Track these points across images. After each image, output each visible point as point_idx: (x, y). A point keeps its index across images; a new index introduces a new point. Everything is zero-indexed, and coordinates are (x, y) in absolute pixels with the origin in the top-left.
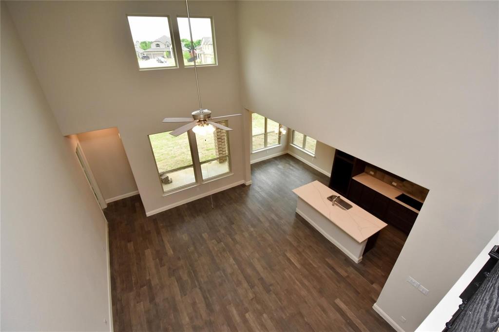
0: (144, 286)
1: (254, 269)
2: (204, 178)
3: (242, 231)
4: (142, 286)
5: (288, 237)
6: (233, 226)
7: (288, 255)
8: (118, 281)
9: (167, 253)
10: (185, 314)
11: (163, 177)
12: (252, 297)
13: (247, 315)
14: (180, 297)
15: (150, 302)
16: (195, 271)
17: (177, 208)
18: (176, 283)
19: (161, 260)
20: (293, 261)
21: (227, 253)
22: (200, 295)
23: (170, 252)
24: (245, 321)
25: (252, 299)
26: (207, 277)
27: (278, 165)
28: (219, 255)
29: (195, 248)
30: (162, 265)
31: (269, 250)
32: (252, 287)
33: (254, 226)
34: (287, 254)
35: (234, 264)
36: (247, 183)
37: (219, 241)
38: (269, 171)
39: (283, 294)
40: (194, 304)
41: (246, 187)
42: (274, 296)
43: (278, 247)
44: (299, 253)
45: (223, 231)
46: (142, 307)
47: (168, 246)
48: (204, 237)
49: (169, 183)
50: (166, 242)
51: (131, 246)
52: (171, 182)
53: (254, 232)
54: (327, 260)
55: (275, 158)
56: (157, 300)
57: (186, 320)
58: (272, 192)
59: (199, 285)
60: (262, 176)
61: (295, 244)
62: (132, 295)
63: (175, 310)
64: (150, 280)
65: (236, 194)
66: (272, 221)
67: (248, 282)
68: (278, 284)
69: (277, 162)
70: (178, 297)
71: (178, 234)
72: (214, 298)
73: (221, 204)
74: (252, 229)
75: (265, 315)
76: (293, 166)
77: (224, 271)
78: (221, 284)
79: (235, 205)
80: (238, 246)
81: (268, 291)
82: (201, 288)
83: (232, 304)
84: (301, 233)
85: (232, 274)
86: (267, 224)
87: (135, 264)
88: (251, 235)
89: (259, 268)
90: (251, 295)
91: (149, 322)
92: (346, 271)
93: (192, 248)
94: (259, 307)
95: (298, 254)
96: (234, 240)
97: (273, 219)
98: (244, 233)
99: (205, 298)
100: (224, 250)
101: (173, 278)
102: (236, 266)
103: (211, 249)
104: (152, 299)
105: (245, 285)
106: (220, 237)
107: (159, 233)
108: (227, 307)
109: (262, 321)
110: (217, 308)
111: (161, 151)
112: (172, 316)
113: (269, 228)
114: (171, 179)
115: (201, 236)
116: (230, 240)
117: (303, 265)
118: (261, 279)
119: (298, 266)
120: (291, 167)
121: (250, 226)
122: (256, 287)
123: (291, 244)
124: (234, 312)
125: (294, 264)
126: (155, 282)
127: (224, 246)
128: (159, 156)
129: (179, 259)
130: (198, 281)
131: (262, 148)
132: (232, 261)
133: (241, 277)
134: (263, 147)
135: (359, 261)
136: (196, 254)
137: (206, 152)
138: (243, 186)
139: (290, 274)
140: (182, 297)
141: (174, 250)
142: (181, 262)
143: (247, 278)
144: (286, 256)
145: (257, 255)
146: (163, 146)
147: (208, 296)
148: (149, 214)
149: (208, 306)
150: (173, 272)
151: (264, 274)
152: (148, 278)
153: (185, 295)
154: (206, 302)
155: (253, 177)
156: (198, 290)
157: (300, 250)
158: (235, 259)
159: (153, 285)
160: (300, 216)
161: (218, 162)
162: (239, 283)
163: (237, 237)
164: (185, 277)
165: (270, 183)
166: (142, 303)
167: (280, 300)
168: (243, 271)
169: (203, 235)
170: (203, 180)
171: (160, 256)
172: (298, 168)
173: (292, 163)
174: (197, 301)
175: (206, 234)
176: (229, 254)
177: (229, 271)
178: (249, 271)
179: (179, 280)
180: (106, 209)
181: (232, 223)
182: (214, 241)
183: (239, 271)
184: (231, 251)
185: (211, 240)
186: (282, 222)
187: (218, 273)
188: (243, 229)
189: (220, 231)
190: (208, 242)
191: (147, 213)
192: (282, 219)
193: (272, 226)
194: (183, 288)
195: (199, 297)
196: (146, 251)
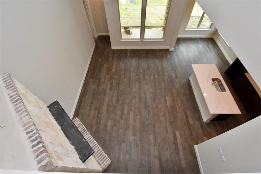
0: (98, 79)
1: (146, 96)
2: (145, 37)
3: (151, 75)
4: (97, 79)
5: (173, 90)
6: (148, 71)
7: (167, 98)
8: (90, 72)
9: (112, 70)
10: (107, 98)
11: (127, 30)
12: (137, 107)
13: (131, 112)
14: (108, 91)
15: (97, 86)
16: (119, 83)
17: (126, 50)
18: (110, 84)
19: (109, 71)
20: (167, 102)
21: (137, 82)
22: (117, 94)
23: (114, 70)
24: (128, 114)
25: (136, 108)
26: (123, 88)
27: (200, 44)
28: (133, 81)
29: (125, 73)
30: (108, 74)
31: (159, 91)
32: (140, 103)
33: (159, 75)
34: (166, 97)
35: (138, 89)
36: (171, 49)
37: (137, 75)
38: (190, 46)
39: (152, 113)
40: (112, 96)
41: (169, 52)
42: (147, 111)
43: (164, 92)
44: (174, 100)
45: (141, 71)
46: (94, 87)
47: (114, 67)
48: (131, 70)
49: (130, 34)
50: (114, 64)
51: (100, 60)
52: (131, 34)
53: (157, 79)
54: (187, 111)
55: (201, 39)
56: (100, 87)
57: (106, 100)
58: (183, 60)
59: (118, 90)
60: (183, 48)
61: (175, 94)
62: (92, 80)
63: (105, 94)
64: (101, 78)
65: (160, 54)
66: (170, 77)
67: (139, 100)
68: (153, 108)
69: (200, 42)
70: (108, 90)
71: (121, 63)
72: (121, 98)
73: (149, 56)
74: (157, 76)
75: (138, 117)
76: (209, 48)
77: (132, 89)
78: (127, 94)
79: (156, 60)
80: (144, 81)
81: (146, 108)
82: (118, 91)
83: (127, 105)
84: (182, 91)
85: (134, 93)
86: (166, 78)
87: (98, 69)
88: (154, 79)
89: (148, 96)
90: (137, 106)
91: (94, 94)
92: (194, 122)
93: (123, 73)
94: (137, 112)
95: (173, 100)
96: (144, 78)
97: (172, 76)
98: (151, 77)
99: (118, 96)
100: (137, 80)
101: (109, 82)
102: (138, 90)
103: (131, 77)
104: (98, 86)
105: (137, 100)
106: (138, 73)
107: (113, 59)
108: (125, 105)
109: (135, 118)
110: (120, 102)
111: (135, 13)
112: (102, 96)
113: (166, 80)
114: (132, 32)
115: (130, 69)
116: (143, 77)
117: (171, 107)
118: (146, 102)
119: (169, 106)
120: (208, 49)
121: (156, 74)
122: (141, 104)
123: (172, 93)
124: (126, 108)
125: (167, 104)
126: (102, 79)
127: (138, 78)
128: (133, 16)
129: (116, 74)
131: (194, 28)
132: (137, 87)
133: (137, 96)
134: (196, 27)
135: (206, 122)
136: (123, 76)
137: (160, 20)
138: (168, 50)
139: (162, 107)
140: (109, 91)
141: (116, 70)
142: (116, 77)
143: (140, 98)
144: (166, 98)
145: (151, 90)
146: (137, 10)
147: (119, 96)
148: (113, 47)
149: (117, 100)
150: (111, 79)
151: (149, 100)
152: (100, 77)
153: (111, 91)
154: (117, 98)
155: (177, 46)
156: (117, 92)
157: (176, 99)
158: (139, 87)
159: (101, 80)
160: (189, 82)
161: (162, 30)
162: (135, 98)
163: (147, 77)
164: (114, 84)
165: (185, 54)
166: (94, 85)
167: (149, 115)
168: (140, 94)
169: (131, 68)
170: (144, 38)
171: (109, 69)
172: (212, 51)
173: (211, 46)
174: (114, 96)
175: (133, 68)
176: (138, 83)
177: (134, 90)
178: (142, 95)
179: (112, 83)
180: (97, 38)
181: (149, 69)
182: (135, 74)
183: (138, 93)
184: (140, 82)
185: (134, 73)
186: (176, 81)
187: (128, 89)
188: (152, 74)
189: (140, 70)
190: (132, 73)
191: (112, 47)
192: (177, 78)
193: (168, 80)
194: (111, 88)
195: (115, 95)
196: (104, 65)
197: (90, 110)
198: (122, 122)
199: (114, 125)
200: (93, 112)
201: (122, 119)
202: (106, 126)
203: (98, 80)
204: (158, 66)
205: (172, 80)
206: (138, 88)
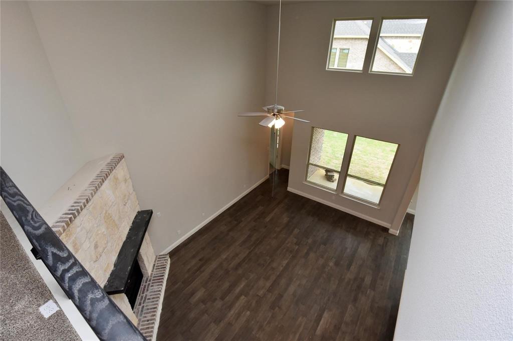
1: (288, 285)
3: (322, 257)
4: (236, 220)
5: (350, 306)
6: (322, 247)
7: (326, 315)
9: (265, 218)
10: (228, 253)
12: (259, 295)
13: (243, 297)
14: (238, 244)
16: (261, 242)
17: (308, 200)
18: (247, 236)
19: (259, 218)
20: (321, 322)
21: (289, 256)
22: (245, 255)
23: (268, 219)
24: (237, 298)
25: (258, 295)
26: (261, 252)
28: (284, 250)
29: (280, 231)
30: (255, 221)
31: (318, 292)
32: (270, 290)
33: (337, 264)
34: (325, 312)
35: (282, 266)
36: (392, 231)
37: (298, 243)
39: (277, 324)
40: (237, 255)
41: (386, 234)
42: (270, 315)
43: (329, 300)
44: (337, 328)
45: (310, 241)
46: (223, 229)
47: (272, 215)
48: (294, 232)
49: (330, 181)
50: (274, 212)
51: (260, 197)
52: (333, 182)
53: (329, 268)
56: (231, 233)
57: (224, 257)
59: (251, 251)
61: (347, 318)
62: (228, 219)
63: (229, 246)
64: (242, 221)
65: (365, 230)
66: (359, 280)
67: (272, 286)
68: (285, 315)
71: (285, 215)
72: (246, 266)
74: (331, 264)
75: (248, 313)
77: (272, 261)
78: (259, 265)
79: (350, 236)
80: (303, 260)
81: (272, 307)
82: (250, 252)
83: (246, 281)
84: (369, 321)
85: (273, 269)
86: (349, 276)
87: (248, 208)
88: (324, 266)
89: (292, 289)
90: (261, 293)
91: (216, 238)
93: (278, 229)
94: (254, 304)
95: (335, 326)
96: (307, 254)
97: (363, 280)
99: (244, 260)
100: (291, 252)
101: (249, 233)
102: (282, 268)
103: (287, 242)
104: (230, 230)
105: (268, 284)
106: (302, 242)
107: (278, 204)
108: (243, 279)
109: (242, 313)
110: (240, 271)
111: (363, 156)
112: (224, 247)
113: (346, 280)
115: (293, 229)
116: (306, 251)
117: (324, 337)
118: (281, 296)
119: (319, 331)
121: (334, 260)
122: (270, 294)
124: (242, 285)
125: (318, 326)
126: (242, 224)
127: (295, 250)
129: (265, 227)
130: (254, 248)
132: (285, 262)
133: (273, 278)
136: (275, 235)
138: (386, 230)
139: (303, 324)
140: (238, 245)
141: (271, 220)
142: (263, 230)
143: (275, 283)
144: (323, 312)
145: (304, 282)
146: (370, 154)
147: (246, 261)
149: (239, 265)
150: (254, 229)
151: (288, 296)
152: (243, 219)
153: (241, 246)
154: (241, 261)
156: (248, 252)
157: (343, 327)
158: (288, 264)
159: (239, 225)
162: (267, 279)
163: (312, 255)
164: (253, 239)
166: (226, 227)
167: (269, 323)
168: (280, 276)
169: (296, 230)
171: (262, 215)
174: (239, 256)
175: (298, 231)
176: (290, 257)
177: (274, 265)
178: (283, 281)
179: (250, 236)
180: (278, 170)
181: (325, 244)
182: (295, 240)
183: (278, 274)
184: (294, 257)
185: (295, 238)
186: (368, 292)
187: (268, 258)
188: (325, 256)
189: (308, 239)
190: (292, 236)
191: (288, 188)
192: (374, 290)
193: (352, 282)
194: (244, 242)
195: (242, 256)
196: (260, 207)
197: (194, 257)
198: (219, 304)
199: (203, 301)
200: (193, 262)
201: (222, 298)
202: (193, 294)
203: (236, 222)
204: (346, 248)
205: (359, 287)
206: (284, 265)
